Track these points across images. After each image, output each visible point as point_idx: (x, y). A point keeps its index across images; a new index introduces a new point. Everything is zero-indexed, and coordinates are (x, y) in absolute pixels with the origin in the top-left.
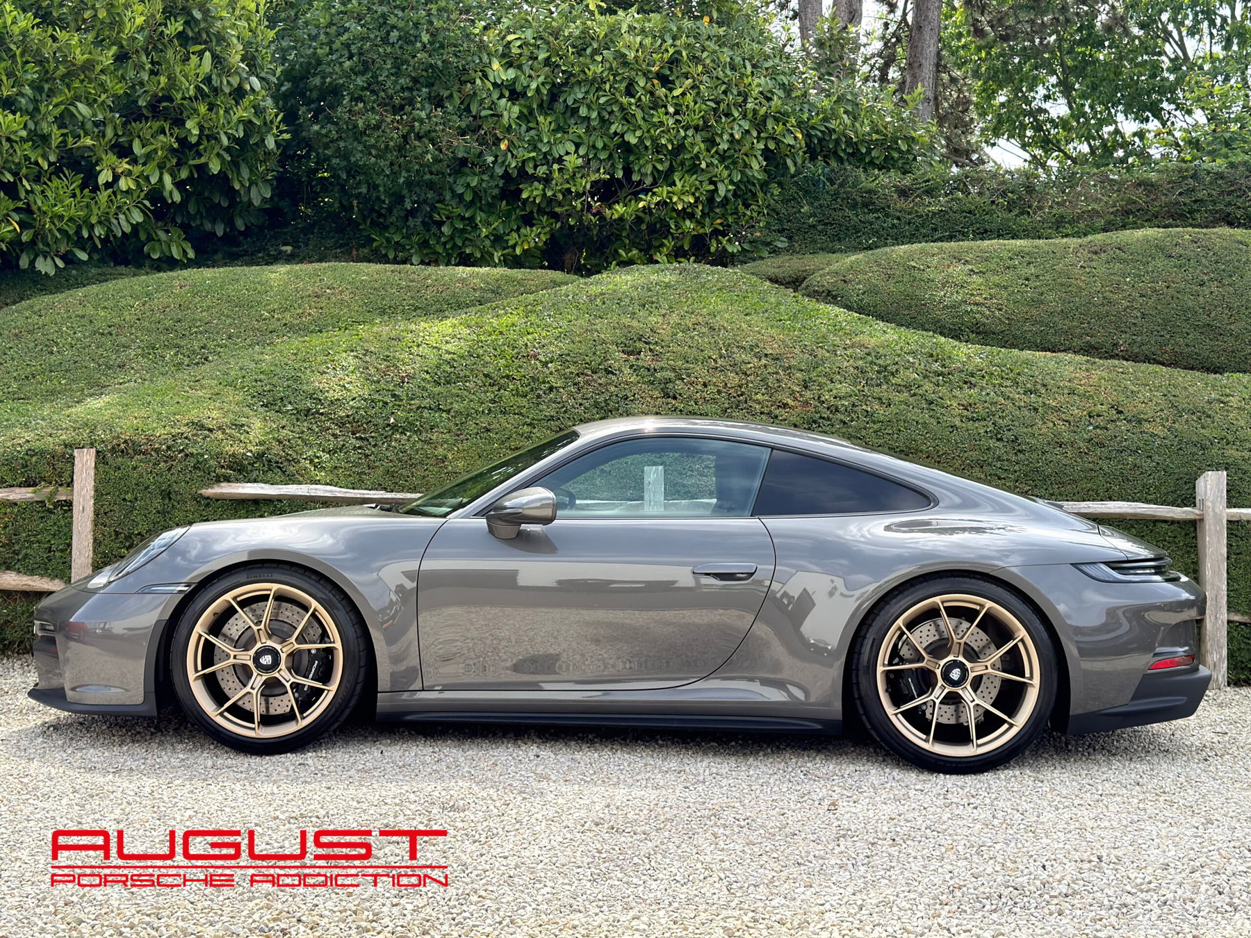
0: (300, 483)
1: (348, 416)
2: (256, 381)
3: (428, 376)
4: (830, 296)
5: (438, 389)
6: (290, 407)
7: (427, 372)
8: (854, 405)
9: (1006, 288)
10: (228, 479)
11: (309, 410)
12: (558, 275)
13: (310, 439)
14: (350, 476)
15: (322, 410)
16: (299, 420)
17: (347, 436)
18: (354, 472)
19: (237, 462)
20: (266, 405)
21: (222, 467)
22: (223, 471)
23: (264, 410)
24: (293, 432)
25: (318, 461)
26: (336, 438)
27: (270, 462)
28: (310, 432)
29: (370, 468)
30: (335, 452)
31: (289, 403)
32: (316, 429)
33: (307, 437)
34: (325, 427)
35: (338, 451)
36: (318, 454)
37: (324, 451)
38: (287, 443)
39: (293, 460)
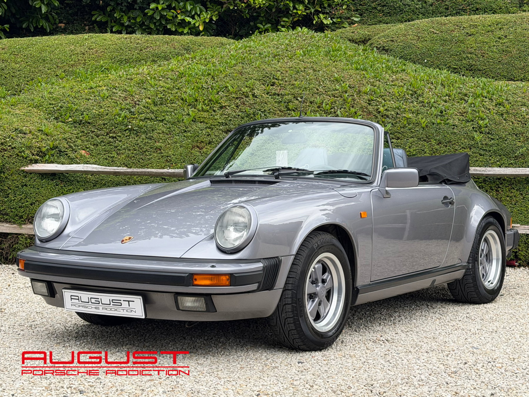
0: (79, 163)
1: (104, 125)
2: (50, 104)
3: (150, 101)
4: (384, 50)
5: (155, 109)
6: (70, 120)
7: (149, 98)
8: (397, 114)
9: (487, 43)
10: (36, 162)
11: (81, 121)
12: (224, 40)
13: (83, 138)
14: (106, 159)
15: (89, 121)
16: (75, 127)
17: (104, 135)
18: (109, 157)
19: (41, 152)
20: (56, 118)
21: (33, 155)
22: (33, 157)
23: (55, 121)
24: (72, 134)
25: (88, 150)
26: (98, 137)
27: (60, 151)
28: (83, 134)
29: (118, 154)
30: (97, 145)
31: (70, 117)
32: (86, 132)
33: (81, 136)
34: (91, 131)
35: (99, 144)
36: (88, 146)
37: (91, 144)
38: (70, 140)
39: (73, 150)
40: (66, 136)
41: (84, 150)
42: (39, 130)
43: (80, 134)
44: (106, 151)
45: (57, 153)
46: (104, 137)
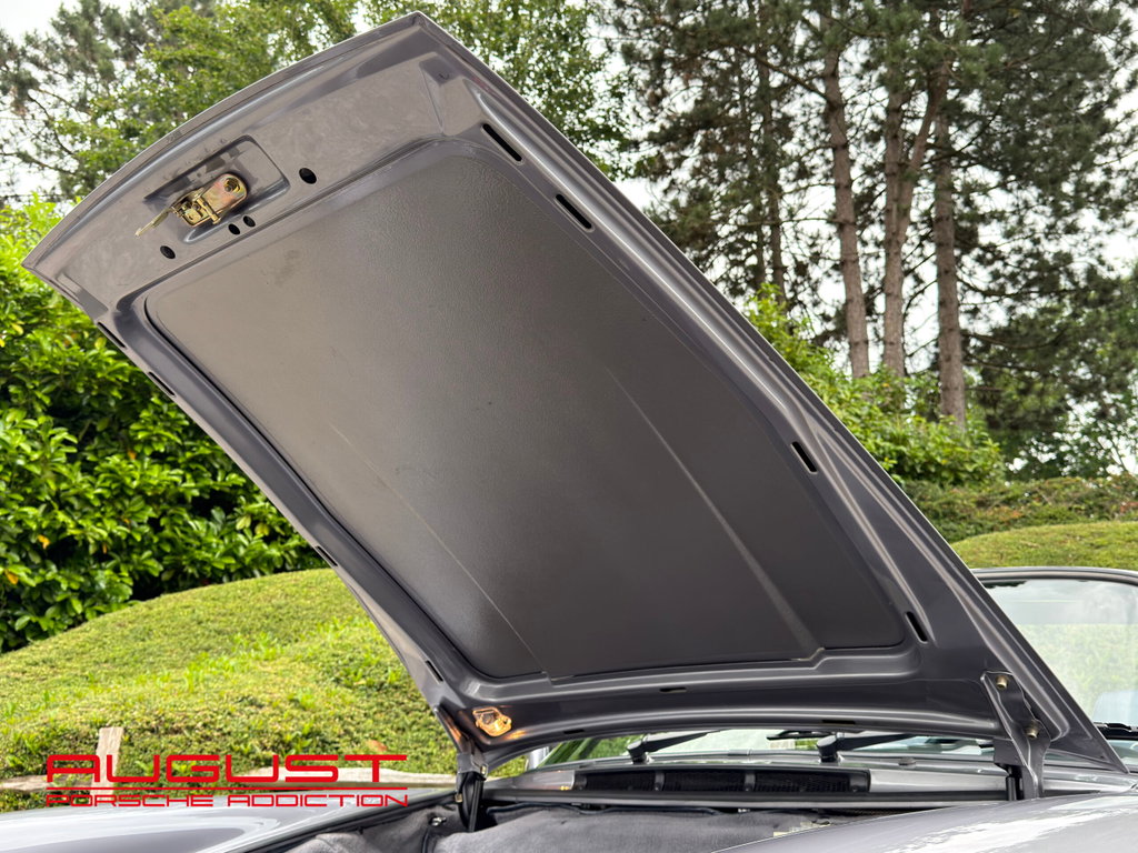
13: (378, 716)
14: (417, 758)
15: (397, 683)
16: (369, 696)
17: (420, 711)
18: (423, 753)
19: (283, 742)
20: (337, 681)
21: (265, 748)
22: (264, 752)
23: (334, 684)
24: (359, 707)
25: (384, 740)
26: (408, 713)
27: (323, 741)
28: (380, 708)
29: (441, 748)
30: (404, 730)
31: (364, 677)
32: (386, 704)
33: (375, 713)
34: (397, 702)
35: (407, 729)
36: (385, 732)
37: (392, 728)
38: (349, 720)
39: (353, 739)
40: (345, 711)
41: (376, 739)
42: (292, 701)
43: (375, 709)
44: (418, 741)
45: (318, 746)
46: (420, 714)
